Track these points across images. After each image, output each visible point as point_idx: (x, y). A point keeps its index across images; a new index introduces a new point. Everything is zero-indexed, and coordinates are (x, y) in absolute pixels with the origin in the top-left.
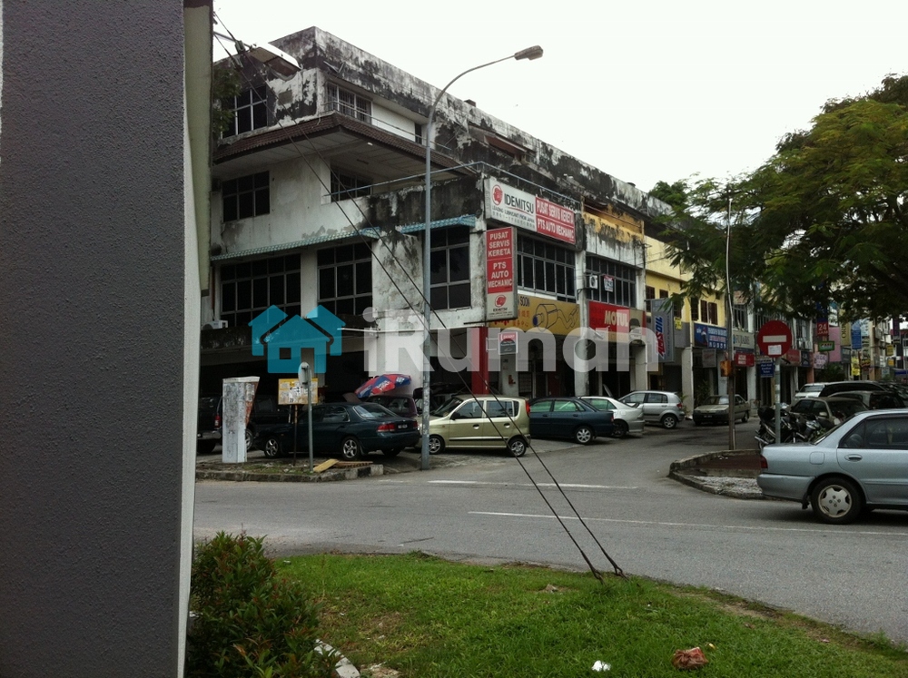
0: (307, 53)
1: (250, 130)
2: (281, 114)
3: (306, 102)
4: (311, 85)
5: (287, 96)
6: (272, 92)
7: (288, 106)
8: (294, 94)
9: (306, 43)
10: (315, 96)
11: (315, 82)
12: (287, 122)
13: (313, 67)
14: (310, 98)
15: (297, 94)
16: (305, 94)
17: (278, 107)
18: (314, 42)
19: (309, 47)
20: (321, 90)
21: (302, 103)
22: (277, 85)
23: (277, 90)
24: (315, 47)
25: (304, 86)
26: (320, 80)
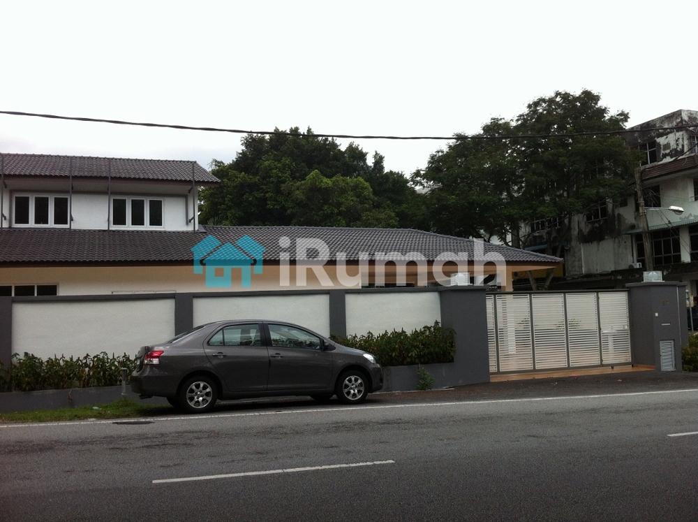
0: (678, 124)
1: (648, 164)
2: (665, 156)
3: (678, 149)
4: (681, 140)
5: (667, 146)
6: (659, 144)
7: (668, 151)
8: (671, 145)
9: (677, 118)
10: (683, 146)
11: (683, 139)
12: (668, 159)
13: (682, 131)
14: (680, 147)
15: (673, 145)
16: (677, 145)
17: (663, 152)
18: (681, 118)
19: (679, 120)
20: (686, 142)
21: (676, 150)
22: (662, 141)
23: (661, 143)
24: (682, 120)
25: (677, 141)
26: (686, 137)
